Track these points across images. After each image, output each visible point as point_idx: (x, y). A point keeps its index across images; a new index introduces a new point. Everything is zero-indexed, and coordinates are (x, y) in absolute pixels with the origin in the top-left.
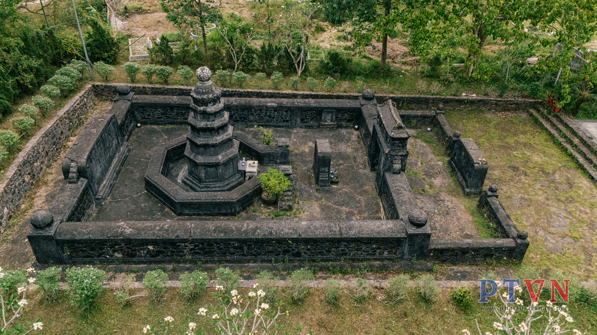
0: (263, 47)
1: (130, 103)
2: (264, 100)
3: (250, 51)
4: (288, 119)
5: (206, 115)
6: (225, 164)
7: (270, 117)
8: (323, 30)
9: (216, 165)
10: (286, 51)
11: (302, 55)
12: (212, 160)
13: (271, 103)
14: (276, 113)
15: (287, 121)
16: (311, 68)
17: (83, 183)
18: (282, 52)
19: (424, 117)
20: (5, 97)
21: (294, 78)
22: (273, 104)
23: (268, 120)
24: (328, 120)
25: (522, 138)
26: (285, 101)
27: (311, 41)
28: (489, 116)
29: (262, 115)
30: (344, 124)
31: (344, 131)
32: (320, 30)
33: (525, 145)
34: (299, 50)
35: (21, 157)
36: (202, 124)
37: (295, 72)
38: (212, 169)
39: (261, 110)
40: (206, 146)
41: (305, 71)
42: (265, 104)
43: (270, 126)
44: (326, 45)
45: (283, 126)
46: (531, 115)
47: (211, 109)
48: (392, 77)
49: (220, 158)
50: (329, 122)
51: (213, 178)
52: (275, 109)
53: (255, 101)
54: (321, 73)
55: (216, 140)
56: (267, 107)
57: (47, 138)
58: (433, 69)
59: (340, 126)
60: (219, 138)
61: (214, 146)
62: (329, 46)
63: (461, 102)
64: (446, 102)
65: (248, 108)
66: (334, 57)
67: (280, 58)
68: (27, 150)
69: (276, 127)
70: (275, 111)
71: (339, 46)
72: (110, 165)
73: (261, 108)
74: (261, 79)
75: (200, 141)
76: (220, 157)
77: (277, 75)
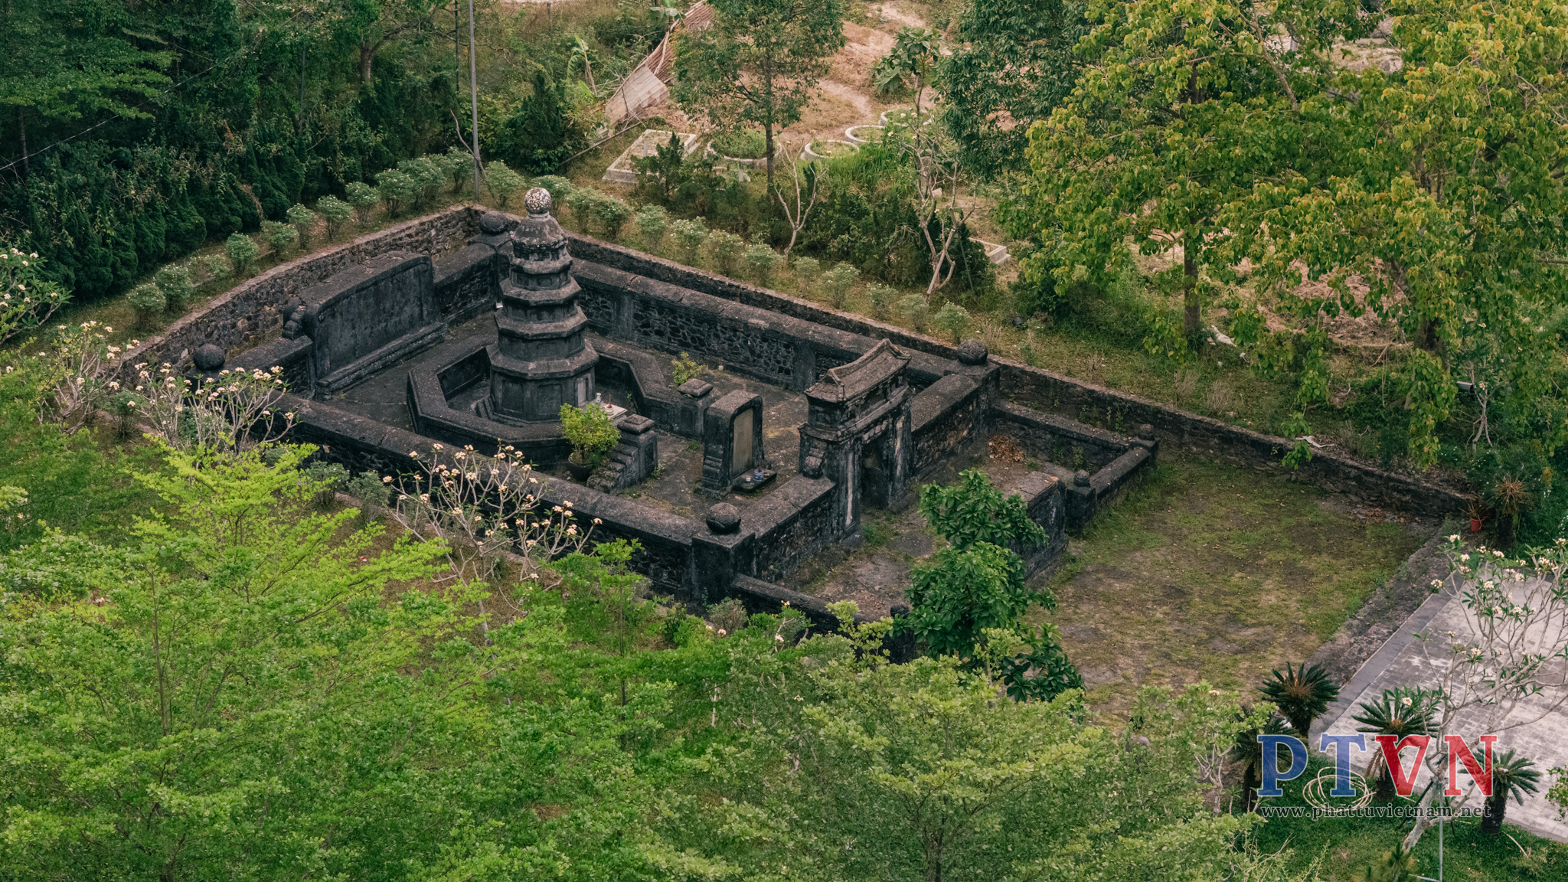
1: (493, 252)
2: (746, 308)
4: (788, 366)
5: (522, 275)
7: (752, 352)
9: (520, 379)
10: (916, 224)
12: (516, 366)
13: (759, 318)
14: (765, 345)
15: (787, 372)
17: (304, 343)
18: (906, 226)
19: (1104, 447)
20: (284, 188)
22: (762, 322)
23: (747, 359)
26: (790, 323)
29: (736, 344)
35: (247, 285)
38: (516, 387)
39: (735, 330)
40: (514, 337)
42: (744, 318)
43: (750, 373)
45: (776, 383)
47: (534, 266)
51: (516, 408)
52: (765, 336)
53: (730, 307)
55: (530, 329)
56: (746, 325)
57: (309, 274)
61: (524, 339)
65: (709, 319)
67: (899, 238)
68: (263, 278)
69: (762, 379)
70: (764, 340)
72: (379, 347)
73: (736, 327)
76: (532, 366)
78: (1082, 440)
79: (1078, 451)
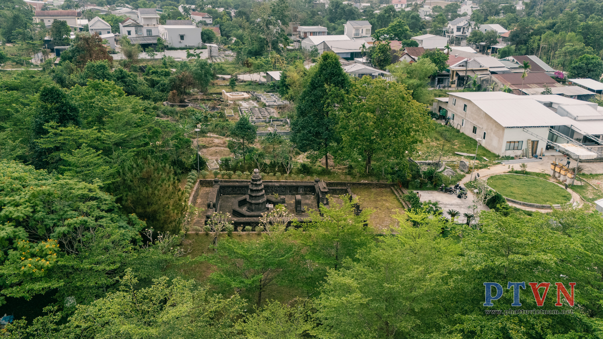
0: (271, 163)
1: (219, 186)
2: (273, 183)
3: (265, 164)
4: (284, 191)
5: (256, 185)
6: (262, 204)
8: (300, 154)
9: (259, 204)
10: (282, 163)
11: (289, 165)
12: (258, 202)
16: (293, 171)
17: (214, 209)
18: (280, 164)
19: (342, 190)
21: (286, 175)
22: (277, 185)
23: (276, 190)
24: (301, 191)
25: (384, 198)
26: (282, 183)
27: (293, 159)
28: (373, 190)
30: (308, 193)
31: (308, 196)
32: (298, 154)
33: (384, 200)
34: (288, 163)
36: (255, 188)
37: (286, 173)
38: (257, 206)
39: (273, 187)
40: (256, 197)
41: (290, 173)
42: (274, 185)
43: (277, 192)
44: (301, 161)
46: (391, 189)
47: (258, 183)
48: (331, 175)
49: (260, 201)
50: (301, 192)
52: (278, 187)
53: (270, 184)
54: (298, 173)
58: (349, 171)
59: (306, 194)
60: (260, 194)
61: (258, 196)
62: (302, 162)
63: (360, 184)
64: (354, 184)
66: (304, 166)
67: (279, 167)
71: (307, 162)
74: (271, 176)
75: (254, 195)
77: (278, 174)
78: (338, 190)
79: (338, 192)
